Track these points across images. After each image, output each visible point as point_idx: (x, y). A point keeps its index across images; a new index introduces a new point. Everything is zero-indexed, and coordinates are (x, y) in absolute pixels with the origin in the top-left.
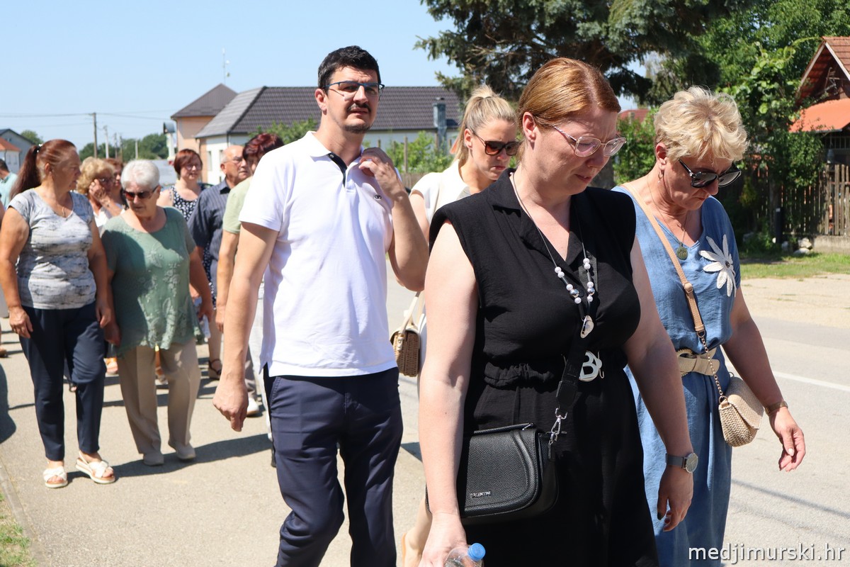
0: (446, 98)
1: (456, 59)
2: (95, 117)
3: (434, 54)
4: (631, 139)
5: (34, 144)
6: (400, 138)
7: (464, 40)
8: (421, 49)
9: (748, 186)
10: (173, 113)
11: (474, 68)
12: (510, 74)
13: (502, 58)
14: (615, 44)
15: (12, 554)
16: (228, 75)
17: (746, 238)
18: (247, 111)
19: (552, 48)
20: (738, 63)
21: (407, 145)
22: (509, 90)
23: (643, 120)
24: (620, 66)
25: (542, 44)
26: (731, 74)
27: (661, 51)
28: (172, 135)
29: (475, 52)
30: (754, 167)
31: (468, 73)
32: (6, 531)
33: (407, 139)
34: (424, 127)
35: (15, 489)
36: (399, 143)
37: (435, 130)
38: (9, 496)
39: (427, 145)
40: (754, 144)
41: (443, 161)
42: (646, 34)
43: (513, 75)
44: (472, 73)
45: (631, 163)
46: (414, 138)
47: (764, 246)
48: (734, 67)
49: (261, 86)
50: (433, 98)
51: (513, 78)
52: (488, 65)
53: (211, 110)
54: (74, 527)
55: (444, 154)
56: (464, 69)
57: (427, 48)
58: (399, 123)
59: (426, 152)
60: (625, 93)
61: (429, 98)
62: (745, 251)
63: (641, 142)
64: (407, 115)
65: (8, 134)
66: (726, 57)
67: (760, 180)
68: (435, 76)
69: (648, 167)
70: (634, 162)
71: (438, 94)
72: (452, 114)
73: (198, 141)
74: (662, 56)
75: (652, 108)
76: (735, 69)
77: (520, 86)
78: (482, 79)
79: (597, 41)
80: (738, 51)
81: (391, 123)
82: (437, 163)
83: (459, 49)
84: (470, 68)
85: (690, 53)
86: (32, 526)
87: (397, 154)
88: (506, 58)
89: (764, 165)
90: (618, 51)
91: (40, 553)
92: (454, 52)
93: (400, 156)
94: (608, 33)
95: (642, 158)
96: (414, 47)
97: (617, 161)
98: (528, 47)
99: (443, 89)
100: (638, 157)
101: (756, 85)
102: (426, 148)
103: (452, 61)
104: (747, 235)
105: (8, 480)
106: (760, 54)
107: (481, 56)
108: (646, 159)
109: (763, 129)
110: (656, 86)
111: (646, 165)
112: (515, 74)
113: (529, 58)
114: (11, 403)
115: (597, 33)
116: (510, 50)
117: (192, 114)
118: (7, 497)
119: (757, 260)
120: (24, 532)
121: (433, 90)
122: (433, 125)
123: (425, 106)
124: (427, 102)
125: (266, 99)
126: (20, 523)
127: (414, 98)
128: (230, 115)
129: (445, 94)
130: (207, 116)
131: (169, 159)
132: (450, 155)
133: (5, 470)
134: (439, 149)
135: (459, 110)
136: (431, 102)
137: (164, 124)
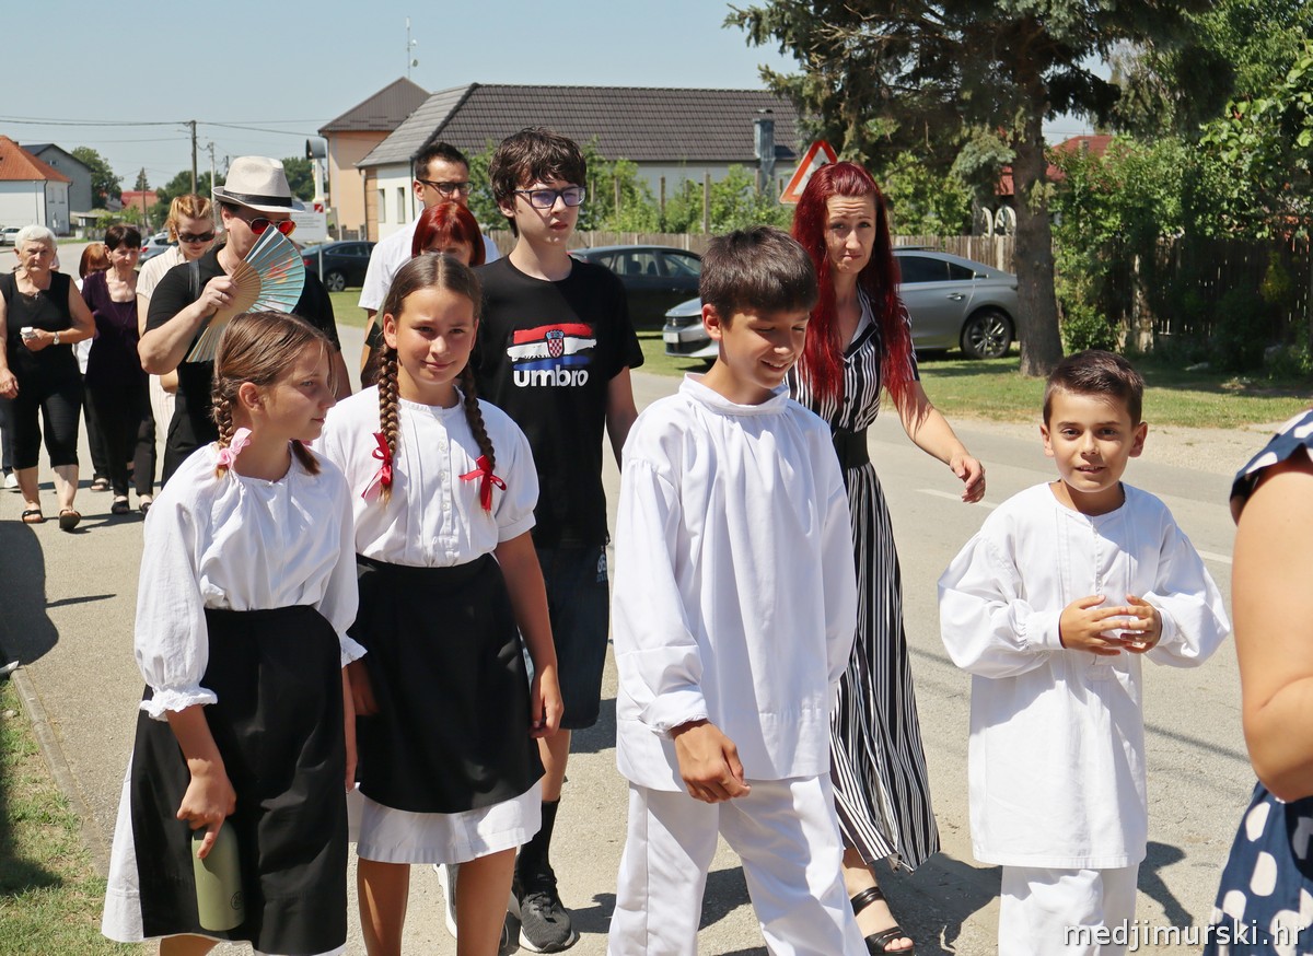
0: (776, 110)
1: (794, 46)
2: (194, 129)
3: (758, 36)
4: (1083, 185)
5: (93, 170)
6: (696, 175)
7: (808, 13)
8: (735, 27)
9: (1275, 267)
10: (322, 125)
11: (824, 61)
12: (884, 73)
13: (870, 45)
14: (1061, 25)
15: (51, 841)
16: (415, 63)
17: (1269, 354)
18: (445, 124)
19: (954, 31)
20: (1268, 62)
21: (710, 186)
22: (881, 97)
23: (1102, 155)
24: (1068, 63)
25: (939, 22)
26: (1255, 77)
27: (1138, 39)
28: (320, 162)
29: (826, 34)
30: (1287, 237)
31: (812, 68)
32: (41, 804)
33: (708, 176)
34: (737, 158)
35: (56, 736)
36: (696, 184)
37: (756, 163)
38: (46, 746)
39: (742, 189)
40: (1287, 199)
41: (769, 214)
42: (1114, 9)
43: (888, 75)
44: (821, 69)
45: (1081, 225)
46: (720, 175)
47: (1299, 368)
48: (1260, 68)
49: (469, 83)
50: (753, 109)
51: (890, 79)
52: (848, 56)
53: (384, 122)
55: (770, 205)
56: (806, 62)
57: (745, 26)
58: (696, 150)
59: (738, 199)
60: (1074, 107)
61: (747, 109)
62: (1268, 377)
63: (1100, 191)
64: (709, 136)
65: (51, 154)
66: (1248, 51)
67: (1295, 259)
68: (759, 73)
69: (1110, 232)
70: (1086, 223)
72: (783, 136)
73: (363, 172)
74: (1138, 46)
75: (1119, 133)
76: (1263, 71)
77: (898, 92)
78: (838, 79)
79: (1030, 19)
80: (1268, 42)
81: (684, 150)
82: (758, 217)
83: (800, 28)
84: (817, 61)
85: (1186, 43)
86: (82, 797)
87: (692, 201)
88: (877, 45)
89: (1302, 233)
90: (1065, 36)
91: (97, 840)
92: (790, 33)
93: (697, 206)
94: (1049, 8)
95: (1099, 218)
96: (724, 23)
97: (1058, 222)
98: (914, 28)
99: (771, 95)
100: (1094, 215)
101: (1294, 98)
102: (741, 193)
103: (786, 48)
104: (1272, 349)
105: (44, 721)
106: (1302, 47)
107: (836, 41)
108: (1107, 218)
109: (1304, 171)
110: (1127, 97)
111: (1106, 229)
112: (891, 72)
113: (916, 45)
114: (51, 595)
115: (1032, 6)
116: (884, 31)
117: (355, 127)
118: (43, 748)
119: (1288, 390)
120: (71, 805)
121: (753, 95)
122: (752, 154)
123: (741, 122)
124: (744, 116)
125: (477, 106)
126: (64, 790)
127: (723, 109)
128: (416, 130)
129: (774, 103)
130: (379, 131)
131: (315, 201)
132: (779, 206)
133: (40, 704)
134: (761, 195)
135: (796, 131)
136: (750, 115)
137: (308, 142)
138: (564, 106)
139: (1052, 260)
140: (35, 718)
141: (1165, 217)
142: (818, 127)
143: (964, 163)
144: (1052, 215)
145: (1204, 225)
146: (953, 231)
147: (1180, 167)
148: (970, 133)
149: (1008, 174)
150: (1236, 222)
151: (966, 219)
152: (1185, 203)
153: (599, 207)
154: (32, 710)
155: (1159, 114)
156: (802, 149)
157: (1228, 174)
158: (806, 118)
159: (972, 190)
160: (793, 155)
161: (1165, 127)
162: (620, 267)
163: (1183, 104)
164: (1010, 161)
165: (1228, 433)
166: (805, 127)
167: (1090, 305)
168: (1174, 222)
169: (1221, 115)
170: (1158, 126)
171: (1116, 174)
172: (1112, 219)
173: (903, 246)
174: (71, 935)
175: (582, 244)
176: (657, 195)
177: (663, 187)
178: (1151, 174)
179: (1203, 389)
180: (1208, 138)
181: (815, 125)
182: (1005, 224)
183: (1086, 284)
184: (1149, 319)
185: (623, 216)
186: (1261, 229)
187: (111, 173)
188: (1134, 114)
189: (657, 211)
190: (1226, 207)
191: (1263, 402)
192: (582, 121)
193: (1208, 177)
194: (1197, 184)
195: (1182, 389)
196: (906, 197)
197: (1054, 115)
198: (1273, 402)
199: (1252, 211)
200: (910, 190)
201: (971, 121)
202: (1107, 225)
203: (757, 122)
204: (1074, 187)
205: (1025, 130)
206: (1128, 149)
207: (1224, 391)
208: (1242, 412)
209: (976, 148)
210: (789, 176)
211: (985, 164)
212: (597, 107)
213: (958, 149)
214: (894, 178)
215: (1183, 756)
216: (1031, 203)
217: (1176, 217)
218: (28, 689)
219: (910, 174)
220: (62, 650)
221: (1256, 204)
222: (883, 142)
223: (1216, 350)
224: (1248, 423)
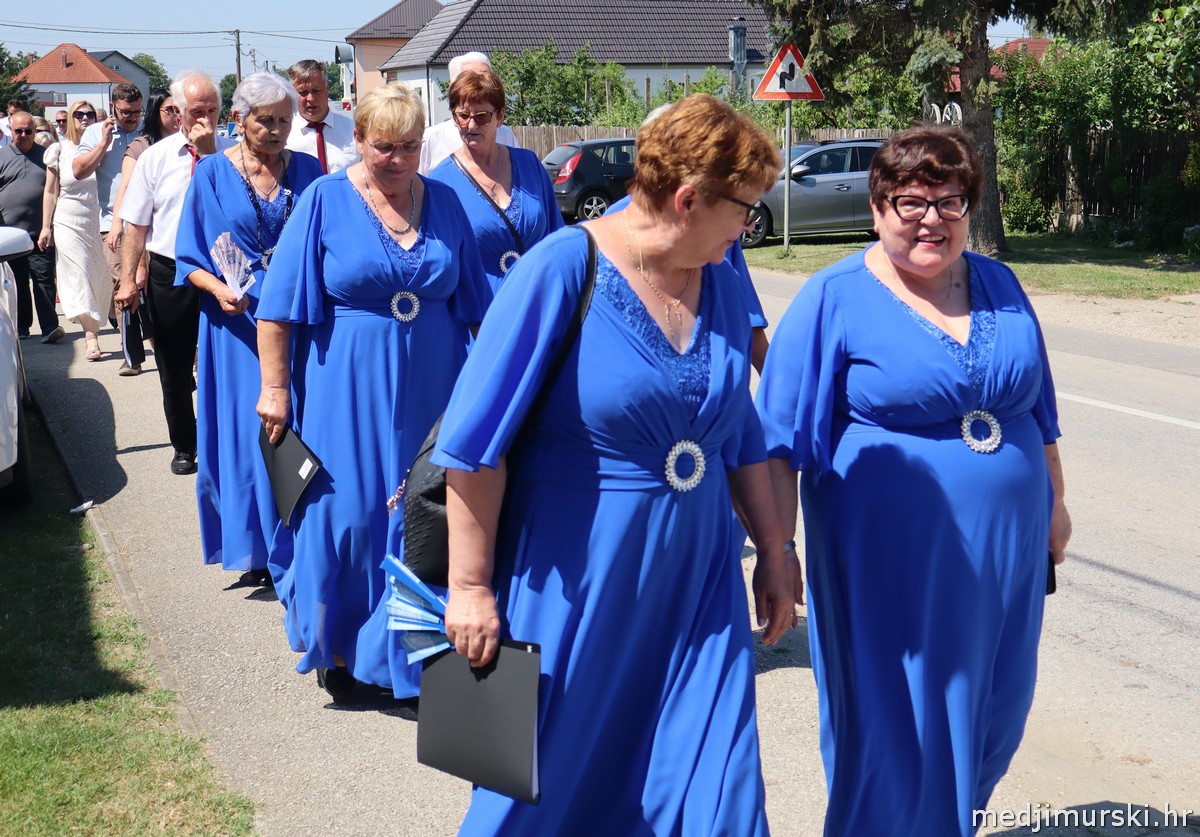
0: (747, 17)
2: (238, 37)
4: (1022, 82)
5: (151, 74)
6: (678, 76)
9: (1195, 155)
10: (348, 34)
15: (123, 657)
17: (1187, 234)
18: (457, 31)
21: (689, 86)
22: (843, 5)
23: (1040, 55)
28: (348, 67)
32: (114, 625)
33: (688, 77)
34: (713, 60)
35: (126, 566)
36: (677, 84)
37: (731, 65)
38: (117, 575)
39: (718, 88)
45: (1021, 119)
46: (699, 76)
50: (728, 17)
53: (403, 30)
54: (208, 623)
55: (743, 103)
58: (677, 54)
60: (1015, 13)
61: (722, 17)
62: (1186, 253)
63: (1036, 87)
64: (689, 41)
65: (114, 60)
69: (1046, 125)
70: (1024, 118)
71: (736, 11)
72: (754, 41)
73: (385, 74)
75: (1055, 36)
81: (666, 54)
86: (149, 619)
91: (162, 657)
95: (1037, 112)
97: (999, 114)
99: (745, 4)
100: (1032, 110)
102: (716, 91)
104: (1190, 229)
105: (115, 553)
108: (1044, 111)
111: (1043, 122)
114: (121, 444)
117: (377, 35)
118: (115, 576)
120: (139, 626)
121: (728, 5)
122: (727, 57)
123: (717, 29)
124: (720, 23)
125: (485, 15)
126: (133, 613)
127: (701, 17)
128: (432, 37)
129: (746, 11)
130: (399, 38)
131: (343, 100)
132: (750, 102)
133: (111, 538)
134: (735, 93)
135: (767, 36)
136: (724, 23)
137: (337, 48)
138: (561, 16)
139: (994, 150)
140: (108, 550)
141: (1095, 110)
142: (787, 32)
143: (916, 63)
144: (994, 110)
145: (1131, 118)
146: (905, 125)
147: (1110, 66)
148: (923, 36)
149: (956, 73)
150: (1159, 116)
151: (917, 114)
152: (1114, 98)
153: (592, 104)
154: (105, 544)
155: (1091, 19)
156: (771, 53)
157: (1152, 73)
158: (777, 24)
159: (924, 87)
160: (763, 57)
161: (1097, 31)
162: (612, 156)
163: (1113, 9)
164: (958, 61)
165: (1151, 304)
166: (776, 32)
167: (1029, 190)
168: (1104, 115)
169: (1148, 20)
170: (1091, 30)
171: (1054, 72)
172: (1048, 113)
173: (861, 138)
174: (141, 739)
175: (577, 137)
176: (642, 93)
177: (648, 87)
178: (1084, 73)
179: (1129, 265)
180: (1135, 41)
181: (784, 30)
182: (951, 117)
183: (1024, 171)
184: (1081, 202)
185: (613, 112)
186: (1182, 121)
187: (166, 77)
188: (1069, 18)
189: (643, 108)
190: (1151, 103)
191: (1183, 276)
192: (577, 29)
193: (1136, 76)
194: (1125, 81)
195: (1110, 264)
196: (864, 94)
197: (997, 20)
198: (1191, 275)
199: (1174, 105)
200: (866, 88)
201: (923, 25)
202: (1044, 118)
203: (731, 29)
204: (1015, 84)
205: (972, 33)
206: (1064, 51)
207: (1147, 266)
208: (1163, 285)
209: (928, 50)
210: (761, 76)
211: (935, 64)
212: (589, 16)
213: (911, 51)
214: (853, 77)
215: (1115, 590)
216: (976, 99)
217: (1105, 111)
218: (101, 525)
219: (866, 74)
220: (129, 492)
221: (1177, 100)
222: (845, 45)
223: (1140, 229)
224: (1170, 294)
